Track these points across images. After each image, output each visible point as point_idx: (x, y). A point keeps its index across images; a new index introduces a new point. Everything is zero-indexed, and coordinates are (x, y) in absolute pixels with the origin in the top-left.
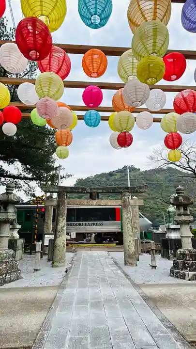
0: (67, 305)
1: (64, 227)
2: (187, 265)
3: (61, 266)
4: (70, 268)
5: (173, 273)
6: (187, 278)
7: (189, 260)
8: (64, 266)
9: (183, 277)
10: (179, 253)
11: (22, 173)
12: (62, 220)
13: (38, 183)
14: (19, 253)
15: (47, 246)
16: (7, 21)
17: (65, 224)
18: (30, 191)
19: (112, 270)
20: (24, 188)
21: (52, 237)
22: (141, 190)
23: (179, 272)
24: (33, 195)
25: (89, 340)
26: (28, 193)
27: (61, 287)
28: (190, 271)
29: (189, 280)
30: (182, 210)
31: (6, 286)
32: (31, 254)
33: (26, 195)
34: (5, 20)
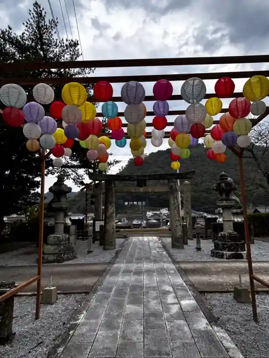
0: (115, 273)
1: (113, 213)
2: (225, 246)
3: (111, 249)
4: (120, 250)
5: (213, 253)
6: (225, 257)
7: (229, 242)
8: (115, 249)
9: (222, 256)
10: (220, 235)
11: (70, 161)
12: (110, 207)
13: (86, 171)
14: (72, 238)
15: (98, 232)
16: (45, 13)
17: (113, 210)
18: (78, 179)
19: (158, 252)
20: (72, 176)
21: (102, 223)
22: (188, 176)
23: (219, 252)
24: (82, 183)
25: (129, 290)
26: (77, 181)
27: (111, 263)
28: (228, 251)
29: (227, 259)
30: (224, 196)
31: (65, 263)
32: (83, 239)
33: (74, 183)
34: (43, 12)
